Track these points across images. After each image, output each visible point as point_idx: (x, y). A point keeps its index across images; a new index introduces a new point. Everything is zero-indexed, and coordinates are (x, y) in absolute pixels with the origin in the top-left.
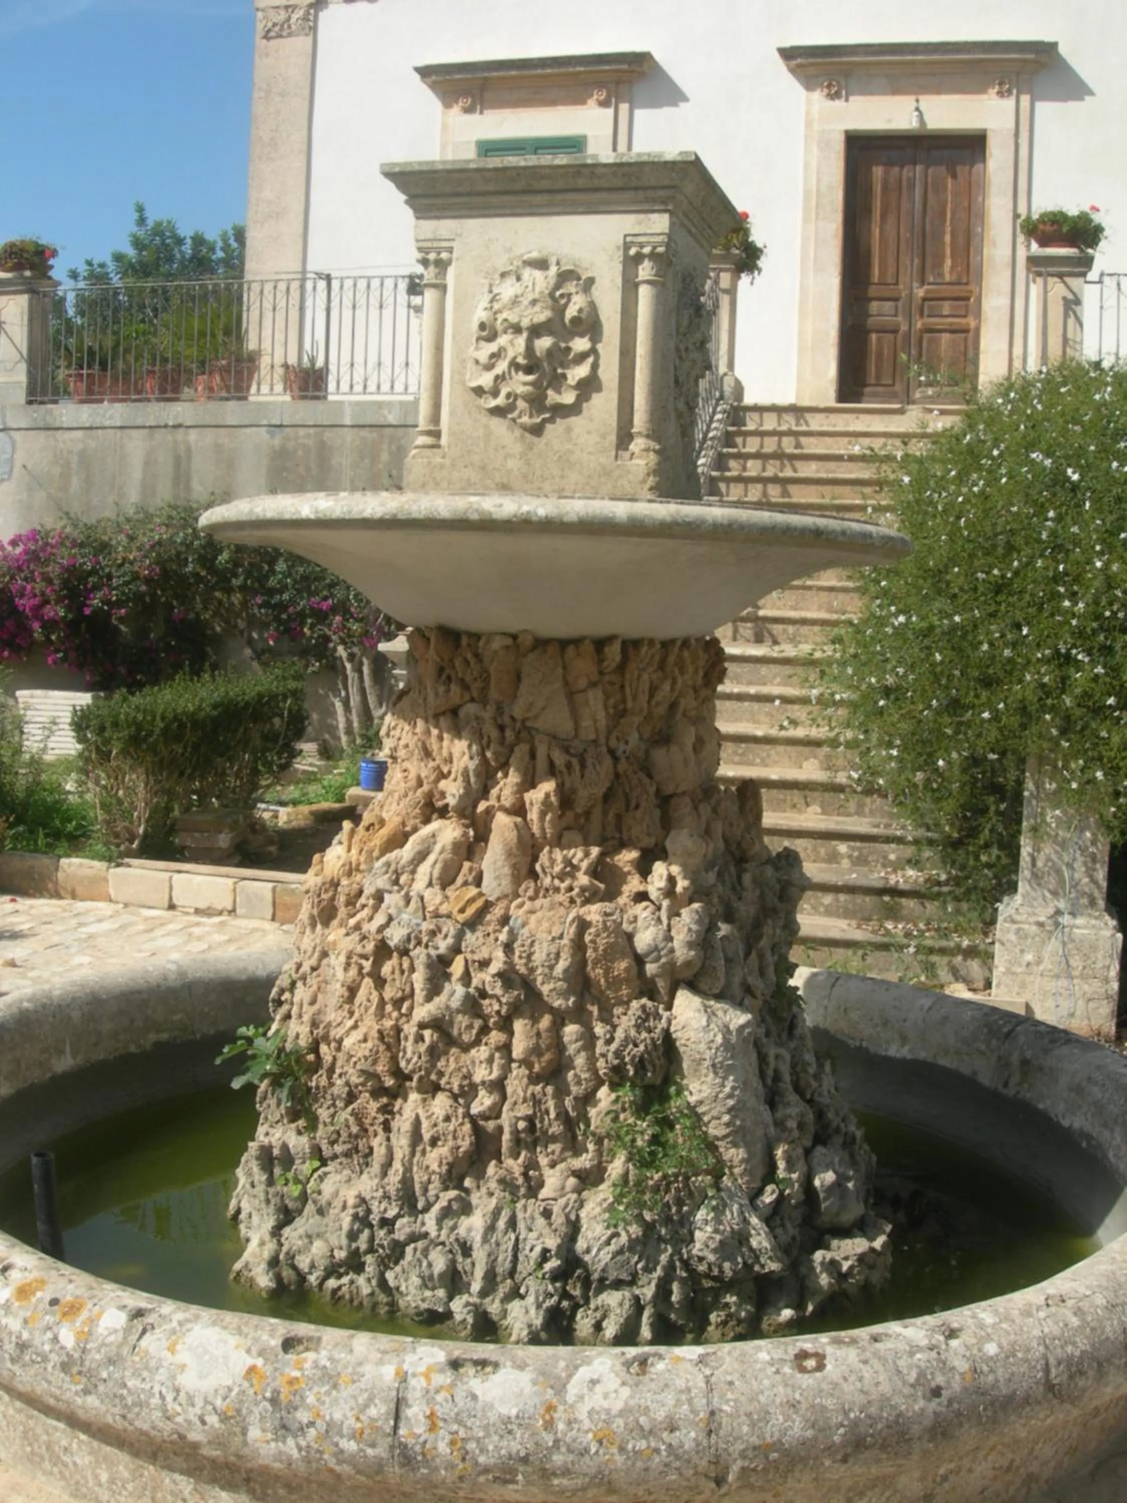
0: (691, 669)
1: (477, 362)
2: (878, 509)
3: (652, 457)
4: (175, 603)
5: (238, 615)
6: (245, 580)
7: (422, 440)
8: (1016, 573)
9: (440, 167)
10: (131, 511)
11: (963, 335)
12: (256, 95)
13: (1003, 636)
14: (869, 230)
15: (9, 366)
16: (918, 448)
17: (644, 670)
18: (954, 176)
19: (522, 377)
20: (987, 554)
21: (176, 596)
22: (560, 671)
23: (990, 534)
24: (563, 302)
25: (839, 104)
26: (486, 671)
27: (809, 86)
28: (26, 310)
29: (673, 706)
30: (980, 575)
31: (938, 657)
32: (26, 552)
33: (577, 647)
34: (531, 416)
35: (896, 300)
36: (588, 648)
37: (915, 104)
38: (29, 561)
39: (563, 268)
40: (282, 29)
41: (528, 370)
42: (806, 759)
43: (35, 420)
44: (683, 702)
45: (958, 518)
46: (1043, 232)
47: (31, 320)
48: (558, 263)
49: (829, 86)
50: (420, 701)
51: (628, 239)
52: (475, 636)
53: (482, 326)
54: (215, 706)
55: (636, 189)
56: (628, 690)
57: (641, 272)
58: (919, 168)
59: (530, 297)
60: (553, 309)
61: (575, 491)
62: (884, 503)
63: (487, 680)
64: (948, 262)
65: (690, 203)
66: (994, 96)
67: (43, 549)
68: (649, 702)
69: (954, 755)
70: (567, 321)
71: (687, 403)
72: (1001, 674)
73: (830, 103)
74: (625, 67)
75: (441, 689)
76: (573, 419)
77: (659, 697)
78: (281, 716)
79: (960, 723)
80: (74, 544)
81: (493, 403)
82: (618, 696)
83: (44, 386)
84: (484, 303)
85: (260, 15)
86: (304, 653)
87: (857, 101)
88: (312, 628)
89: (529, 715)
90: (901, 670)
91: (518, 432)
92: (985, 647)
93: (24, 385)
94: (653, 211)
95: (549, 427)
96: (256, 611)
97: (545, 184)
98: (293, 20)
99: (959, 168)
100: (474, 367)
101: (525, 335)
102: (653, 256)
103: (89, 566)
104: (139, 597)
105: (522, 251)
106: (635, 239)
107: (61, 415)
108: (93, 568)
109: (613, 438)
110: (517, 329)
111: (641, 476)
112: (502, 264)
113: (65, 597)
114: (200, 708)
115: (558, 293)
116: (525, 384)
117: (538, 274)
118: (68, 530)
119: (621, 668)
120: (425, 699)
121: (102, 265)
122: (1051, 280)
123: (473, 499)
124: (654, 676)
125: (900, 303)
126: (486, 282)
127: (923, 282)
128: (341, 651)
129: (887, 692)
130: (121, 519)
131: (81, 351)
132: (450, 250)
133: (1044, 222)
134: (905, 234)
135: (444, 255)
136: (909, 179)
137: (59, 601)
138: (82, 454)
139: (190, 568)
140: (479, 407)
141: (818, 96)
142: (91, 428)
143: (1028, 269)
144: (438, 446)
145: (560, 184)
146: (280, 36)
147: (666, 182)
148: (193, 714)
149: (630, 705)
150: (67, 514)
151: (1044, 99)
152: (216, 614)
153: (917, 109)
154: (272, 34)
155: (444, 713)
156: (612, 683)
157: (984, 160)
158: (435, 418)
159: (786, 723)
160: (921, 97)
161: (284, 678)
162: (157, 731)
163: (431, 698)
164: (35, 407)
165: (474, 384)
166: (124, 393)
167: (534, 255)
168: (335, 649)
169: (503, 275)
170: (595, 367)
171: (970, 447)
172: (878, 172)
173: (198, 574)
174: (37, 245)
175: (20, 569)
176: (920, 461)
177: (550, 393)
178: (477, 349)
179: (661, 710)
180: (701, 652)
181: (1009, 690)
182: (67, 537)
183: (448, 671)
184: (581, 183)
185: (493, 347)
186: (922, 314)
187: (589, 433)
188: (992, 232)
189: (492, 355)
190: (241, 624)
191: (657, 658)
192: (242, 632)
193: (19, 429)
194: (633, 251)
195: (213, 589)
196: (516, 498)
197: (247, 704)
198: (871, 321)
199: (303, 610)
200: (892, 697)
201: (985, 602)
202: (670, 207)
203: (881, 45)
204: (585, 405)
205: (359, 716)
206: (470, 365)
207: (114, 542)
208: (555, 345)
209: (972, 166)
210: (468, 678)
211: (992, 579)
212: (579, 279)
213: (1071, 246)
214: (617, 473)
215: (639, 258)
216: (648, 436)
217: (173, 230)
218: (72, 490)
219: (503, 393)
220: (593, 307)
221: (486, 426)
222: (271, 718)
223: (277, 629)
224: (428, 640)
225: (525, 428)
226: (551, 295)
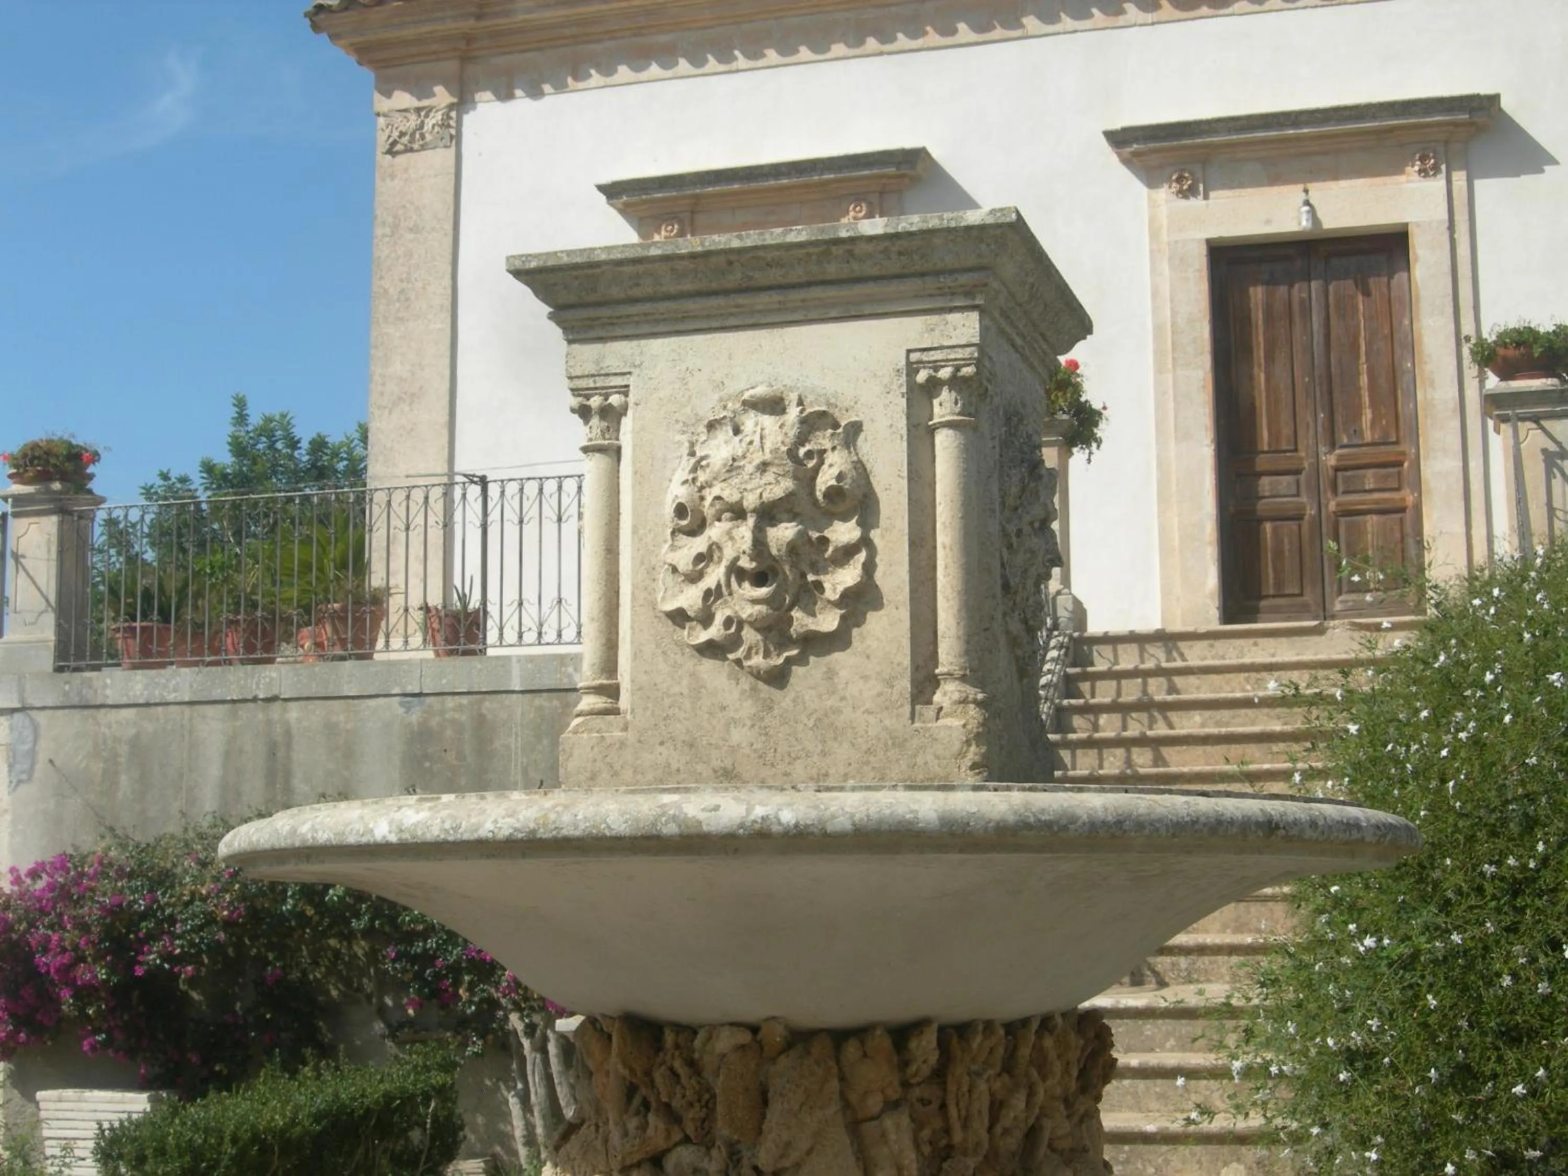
0: (1058, 1067)
1: (674, 570)
2: (1311, 775)
3: (973, 711)
4: (271, 956)
5: (364, 972)
6: (372, 921)
7: (588, 702)
8: (1544, 861)
9: (603, 257)
10: (205, 824)
11: (1399, 516)
12: (379, 231)
13: (1533, 960)
14: (1251, 378)
15: (30, 618)
16: (1364, 680)
17: (978, 1074)
18: (1367, 293)
19: (749, 590)
20: (1493, 834)
21: (271, 947)
22: (834, 1084)
23: (1497, 802)
24: (811, 464)
25: (1196, 203)
26: (709, 1089)
27: (1151, 179)
28: (54, 539)
29: (1032, 1134)
30: (1488, 869)
31: (1432, 1001)
32: (51, 887)
33: (863, 1043)
34: (767, 655)
35: (1297, 472)
36: (881, 1041)
37: (1303, 196)
38: (55, 902)
39: (809, 410)
40: (412, 140)
41: (759, 579)
42: (1226, 1164)
43: (66, 694)
44: (1047, 1124)
45: (1444, 781)
46: (1505, 359)
47: (61, 552)
48: (800, 403)
49: (1179, 180)
50: (599, 1144)
51: (914, 357)
52: (688, 1030)
53: (681, 511)
54: (318, 1117)
55: (923, 275)
56: (953, 1111)
57: (937, 409)
58: (1314, 285)
59: (758, 458)
60: (795, 478)
61: (846, 777)
62: (1319, 765)
63: (709, 1106)
64: (1367, 415)
65: (1012, 295)
66: (1416, 177)
67: (77, 883)
68: (990, 1129)
69: (1470, 1155)
70: (819, 495)
71: (1025, 621)
72: (1536, 1023)
73: (1183, 203)
74: (891, 170)
75: (633, 1124)
76: (837, 656)
77: (1007, 1120)
78: (423, 1125)
79: (1476, 1104)
80: (121, 873)
81: (703, 636)
82: (938, 1123)
83: (80, 646)
84: (683, 474)
85: (381, 121)
86: (462, 1024)
87: (1220, 198)
88: (471, 988)
89: (786, 1163)
90: (1373, 1023)
91: (746, 682)
92: (1507, 981)
93: (52, 645)
94: (951, 310)
95: (797, 671)
96: (389, 966)
97: (775, 276)
98: (428, 126)
99: (1372, 281)
100: (670, 578)
101: (751, 521)
102: (955, 382)
103: (142, 905)
104: (216, 949)
105: (742, 386)
106: (925, 357)
107: (105, 686)
108: (149, 908)
109: (905, 684)
110: (738, 512)
111: (957, 746)
112: (708, 409)
113: (108, 951)
114: (293, 1122)
115: (802, 451)
116: (755, 601)
117: (768, 421)
118: (113, 853)
119: (940, 1074)
120: (606, 1141)
121: (184, 480)
122: (1524, 427)
123: (667, 798)
124: (997, 1085)
125: (1303, 477)
126: (684, 438)
127: (1333, 445)
128: (515, 1022)
129: (1350, 1057)
130: (191, 834)
131: (134, 596)
132: (624, 390)
133: (1505, 346)
134: (1302, 380)
135: (615, 400)
136: (1302, 302)
137: (98, 957)
138: (135, 742)
139: (289, 905)
140: (681, 645)
141: (1164, 194)
142: (147, 705)
143: (1485, 414)
144: (615, 712)
145: (798, 274)
146: (411, 150)
147: (972, 261)
148: (283, 1131)
149: (958, 1137)
150: (112, 829)
151: (1488, 174)
152: (330, 971)
153: (1307, 203)
154: (399, 147)
155: (638, 1165)
156: (925, 1102)
157: (1408, 268)
158: (609, 665)
159: (1194, 1115)
160: (1310, 186)
161: (427, 1069)
162: (225, 1161)
163: (615, 1138)
164: (66, 675)
165: (670, 606)
166: (193, 653)
167: (761, 390)
168: (506, 1019)
169: (712, 426)
170: (869, 568)
171: (1444, 673)
172: (1257, 294)
173: (302, 913)
174: (70, 445)
175: (43, 912)
176: (1371, 699)
177: (796, 614)
178: (673, 548)
179: (1012, 1143)
180: (1072, 1036)
181: (1553, 1046)
182: (111, 865)
183: (643, 1091)
184: (832, 270)
185: (699, 544)
186: (1335, 492)
187: (865, 678)
188: (1428, 368)
189: (700, 558)
190: (368, 986)
191: (1001, 1050)
192: (369, 997)
193: (44, 708)
194: (922, 376)
195: (325, 934)
196: (743, 795)
197: (368, 1111)
198: (1261, 506)
199: (458, 962)
200: (1359, 1065)
201: (1498, 910)
202: (979, 301)
203: (1249, 118)
204: (855, 632)
205: (544, 1117)
206: (663, 575)
207: (179, 870)
208: (802, 535)
209: (1391, 277)
210: (677, 1103)
211: (1504, 872)
212: (836, 425)
213: (1547, 377)
214: (915, 743)
215: (932, 387)
216: (963, 679)
217: (286, 427)
218: (120, 795)
219: (719, 618)
220: (861, 470)
221: (693, 675)
222: (405, 1131)
223: (419, 991)
224: (610, 1037)
225: (757, 675)
226: (792, 453)
